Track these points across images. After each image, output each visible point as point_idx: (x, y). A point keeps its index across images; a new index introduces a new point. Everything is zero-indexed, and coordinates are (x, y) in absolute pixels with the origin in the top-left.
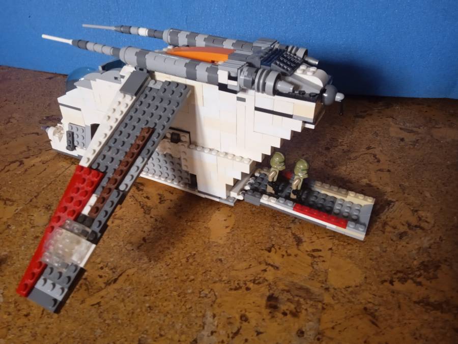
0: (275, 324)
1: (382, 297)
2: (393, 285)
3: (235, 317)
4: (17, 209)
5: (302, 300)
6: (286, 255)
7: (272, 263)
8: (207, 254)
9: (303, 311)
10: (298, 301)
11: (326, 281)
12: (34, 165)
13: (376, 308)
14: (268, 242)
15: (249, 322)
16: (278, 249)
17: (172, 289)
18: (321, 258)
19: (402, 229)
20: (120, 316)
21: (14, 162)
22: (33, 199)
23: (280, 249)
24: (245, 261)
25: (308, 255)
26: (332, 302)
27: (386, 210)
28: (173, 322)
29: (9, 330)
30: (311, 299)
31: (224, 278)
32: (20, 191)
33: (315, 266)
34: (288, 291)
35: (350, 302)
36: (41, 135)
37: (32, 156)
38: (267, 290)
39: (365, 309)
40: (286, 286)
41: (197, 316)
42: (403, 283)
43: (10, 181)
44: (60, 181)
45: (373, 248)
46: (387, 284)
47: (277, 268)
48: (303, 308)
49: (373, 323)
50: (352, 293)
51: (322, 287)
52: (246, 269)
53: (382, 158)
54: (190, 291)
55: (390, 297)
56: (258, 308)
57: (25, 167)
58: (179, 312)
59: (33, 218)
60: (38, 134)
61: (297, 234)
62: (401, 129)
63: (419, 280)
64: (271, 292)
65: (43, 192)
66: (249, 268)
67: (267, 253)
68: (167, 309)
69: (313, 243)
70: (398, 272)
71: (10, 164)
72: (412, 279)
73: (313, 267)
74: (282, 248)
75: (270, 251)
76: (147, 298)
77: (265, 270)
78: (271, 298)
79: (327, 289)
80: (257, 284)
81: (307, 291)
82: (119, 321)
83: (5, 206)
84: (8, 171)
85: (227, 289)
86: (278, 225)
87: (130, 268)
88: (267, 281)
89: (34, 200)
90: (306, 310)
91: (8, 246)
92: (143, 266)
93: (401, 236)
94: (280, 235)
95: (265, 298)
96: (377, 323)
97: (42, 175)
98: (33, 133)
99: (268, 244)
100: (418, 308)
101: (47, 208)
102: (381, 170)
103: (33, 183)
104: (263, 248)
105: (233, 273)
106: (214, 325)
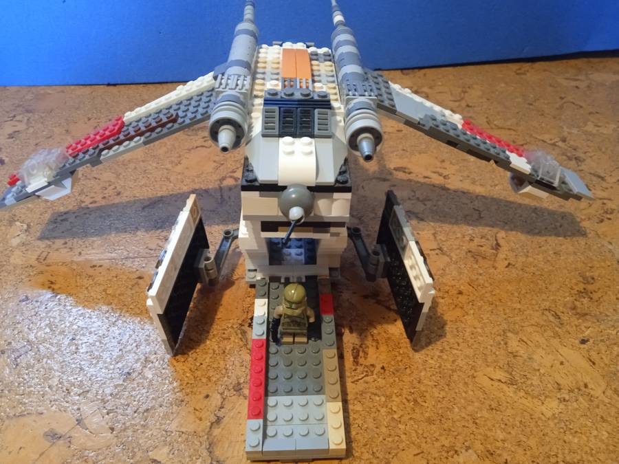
53: (581, 104)
102: (590, 113)
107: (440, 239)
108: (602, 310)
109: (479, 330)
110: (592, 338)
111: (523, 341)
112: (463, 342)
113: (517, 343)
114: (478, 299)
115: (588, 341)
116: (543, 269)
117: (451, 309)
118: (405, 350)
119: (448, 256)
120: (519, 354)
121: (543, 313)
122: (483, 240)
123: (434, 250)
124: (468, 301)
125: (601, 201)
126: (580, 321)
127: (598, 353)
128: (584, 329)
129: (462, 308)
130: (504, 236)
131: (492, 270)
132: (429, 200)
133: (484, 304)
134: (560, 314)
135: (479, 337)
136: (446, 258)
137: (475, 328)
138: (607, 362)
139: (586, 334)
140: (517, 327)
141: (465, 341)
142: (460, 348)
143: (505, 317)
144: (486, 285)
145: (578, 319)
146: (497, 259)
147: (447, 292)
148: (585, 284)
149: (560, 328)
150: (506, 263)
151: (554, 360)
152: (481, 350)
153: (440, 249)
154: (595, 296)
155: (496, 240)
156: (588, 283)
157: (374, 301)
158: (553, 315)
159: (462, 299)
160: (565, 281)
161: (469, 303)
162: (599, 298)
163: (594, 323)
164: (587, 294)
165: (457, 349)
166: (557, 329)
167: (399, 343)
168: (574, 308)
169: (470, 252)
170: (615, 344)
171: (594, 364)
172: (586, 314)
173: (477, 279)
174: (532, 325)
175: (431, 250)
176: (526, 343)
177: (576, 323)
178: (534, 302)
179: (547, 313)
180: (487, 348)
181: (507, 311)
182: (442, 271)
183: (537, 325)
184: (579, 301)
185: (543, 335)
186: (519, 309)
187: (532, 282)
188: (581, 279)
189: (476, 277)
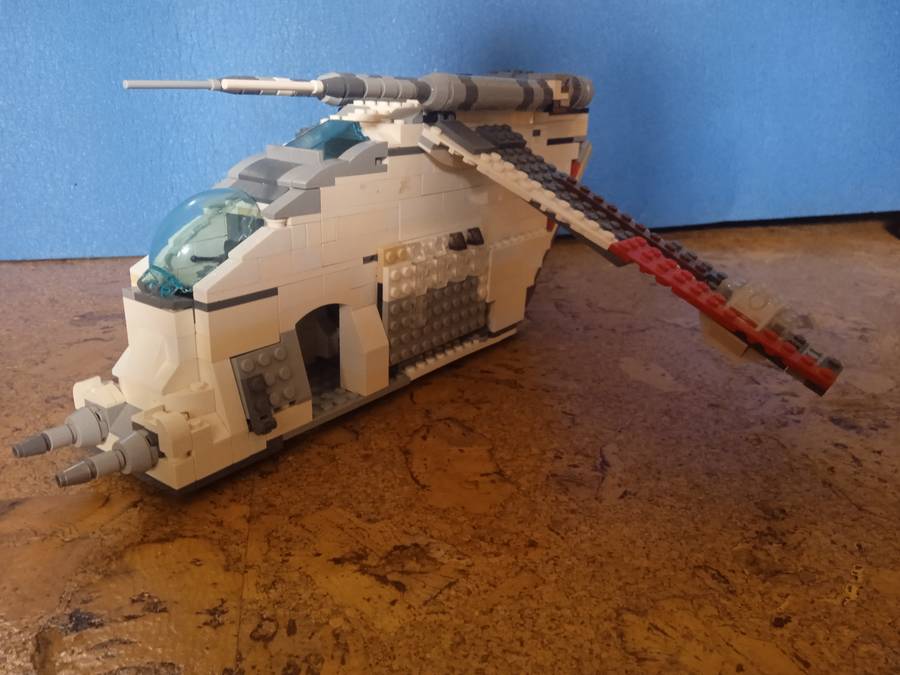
64: (826, 416)
66: (763, 404)
67: (758, 386)
75: (757, 383)
77: (785, 400)
78: (835, 421)
79: (875, 397)
80: (798, 414)
85: (775, 428)
107: (502, 458)
108: (806, 563)
109: (568, 612)
110: (794, 614)
111: (657, 629)
112: (533, 638)
113: (646, 634)
114: (566, 554)
115: (788, 620)
116: (689, 499)
117: (513, 574)
118: (406, 663)
119: (513, 483)
120: (649, 656)
121: (694, 575)
122: (580, 457)
123: (487, 475)
124: (546, 558)
125: (780, 398)
126: (768, 583)
127: (812, 644)
128: (776, 598)
129: (533, 572)
130: (616, 450)
131: (594, 504)
132: (488, 402)
133: (576, 562)
134: (725, 573)
135: (567, 627)
136: (509, 486)
137: (558, 608)
138: (833, 661)
139: (783, 607)
140: (644, 600)
141: (536, 634)
142: (525, 650)
143: (621, 584)
144: (583, 528)
145: (764, 581)
146: (603, 485)
147: (507, 544)
148: (769, 520)
149: (729, 599)
150: (621, 491)
151: (723, 663)
152: (570, 651)
153: (500, 473)
154: (792, 540)
155: (602, 456)
156: (775, 517)
157: (355, 568)
158: (713, 576)
159: (535, 555)
160: (731, 518)
161: (547, 562)
162: (799, 544)
163: (794, 586)
164: (774, 536)
165: (518, 653)
166: (724, 601)
167: (392, 648)
168: (753, 562)
169: (554, 475)
170: (843, 624)
171: (807, 665)
172: (778, 572)
173: (566, 519)
174: (675, 596)
175: (482, 475)
176: (663, 632)
177: (761, 588)
178: (675, 554)
179: (702, 573)
180: (581, 646)
181: (624, 573)
182: (501, 509)
183: (684, 596)
184: (762, 549)
185: (696, 616)
186: (648, 569)
187: (669, 521)
188: (760, 513)
189: (565, 516)
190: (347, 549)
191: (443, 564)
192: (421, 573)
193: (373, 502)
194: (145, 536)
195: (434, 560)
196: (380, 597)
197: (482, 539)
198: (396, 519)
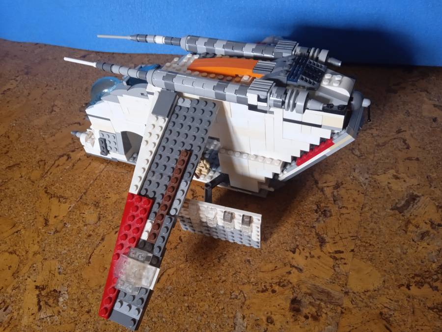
0: (298, 327)
1: (397, 301)
2: (409, 289)
3: (262, 319)
4: (70, 207)
5: (322, 304)
6: (309, 257)
7: (296, 265)
8: (236, 254)
9: (324, 315)
10: (319, 304)
11: (346, 285)
12: (80, 159)
13: (391, 313)
14: (293, 243)
15: (274, 325)
16: (301, 250)
17: (207, 289)
18: (342, 260)
19: (425, 228)
20: (164, 315)
21: (62, 156)
22: (82, 195)
23: (304, 250)
24: (271, 262)
25: (331, 257)
26: (351, 306)
27: (411, 207)
28: (209, 322)
29: (76, 324)
30: (331, 303)
31: (252, 280)
32: (71, 187)
33: (337, 269)
34: (310, 295)
35: (367, 306)
36: (83, 124)
37: (78, 149)
38: (291, 292)
39: (381, 314)
40: (309, 289)
41: (229, 317)
42: (419, 288)
43: (61, 177)
44: (104, 176)
45: (394, 249)
46: (404, 288)
47: (300, 270)
48: (323, 312)
49: (388, 328)
50: (370, 297)
51: (342, 290)
52: (272, 271)
54: (222, 292)
55: (406, 302)
56: (283, 311)
57: (73, 161)
58: (213, 312)
59: (84, 216)
60: (79, 124)
61: (320, 233)
62: (435, 106)
63: (435, 284)
64: (295, 295)
65: (91, 188)
66: (275, 270)
67: (291, 254)
68: (203, 309)
69: (336, 244)
70: (416, 275)
71: (59, 159)
72: (429, 283)
73: (335, 270)
74: (306, 250)
75: (294, 252)
76: (186, 298)
77: (289, 273)
78: (294, 301)
79: (347, 293)
80: (281, 286)
81: (328, 294)
82: (164, 319)
83: (59, 204)
84: (58, 165)
85: (255, 291)
86: (303, 223)
87: (170, 268)
88: (291, 283)
89: (84, 197)
90: (326, 313)
91: (66, 245)
92: (180, 266)
93: (423, 236)
94: (305, 235)
95: (289, 301)
96: (391, 328)
97: (88, 170)
98: (76, 123)
99: (292, 245)
100: (431, 315)
101: (95, 205)
103: (81, 178)
104: (288, 249)
105: (260, 275)
106: (244, 327)
190: (43, 283)
191: (58, 305)
192: (50, 306)
193: (69, 263)
194: (9, 248)
195: (58, 301)
196: (33, 309)
197: (79, 300)
198: (67, 276)
